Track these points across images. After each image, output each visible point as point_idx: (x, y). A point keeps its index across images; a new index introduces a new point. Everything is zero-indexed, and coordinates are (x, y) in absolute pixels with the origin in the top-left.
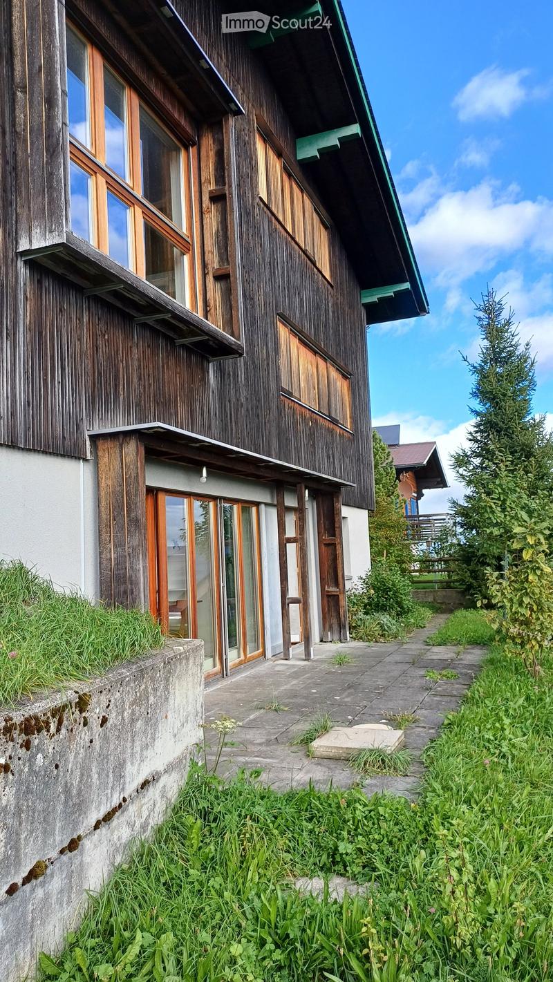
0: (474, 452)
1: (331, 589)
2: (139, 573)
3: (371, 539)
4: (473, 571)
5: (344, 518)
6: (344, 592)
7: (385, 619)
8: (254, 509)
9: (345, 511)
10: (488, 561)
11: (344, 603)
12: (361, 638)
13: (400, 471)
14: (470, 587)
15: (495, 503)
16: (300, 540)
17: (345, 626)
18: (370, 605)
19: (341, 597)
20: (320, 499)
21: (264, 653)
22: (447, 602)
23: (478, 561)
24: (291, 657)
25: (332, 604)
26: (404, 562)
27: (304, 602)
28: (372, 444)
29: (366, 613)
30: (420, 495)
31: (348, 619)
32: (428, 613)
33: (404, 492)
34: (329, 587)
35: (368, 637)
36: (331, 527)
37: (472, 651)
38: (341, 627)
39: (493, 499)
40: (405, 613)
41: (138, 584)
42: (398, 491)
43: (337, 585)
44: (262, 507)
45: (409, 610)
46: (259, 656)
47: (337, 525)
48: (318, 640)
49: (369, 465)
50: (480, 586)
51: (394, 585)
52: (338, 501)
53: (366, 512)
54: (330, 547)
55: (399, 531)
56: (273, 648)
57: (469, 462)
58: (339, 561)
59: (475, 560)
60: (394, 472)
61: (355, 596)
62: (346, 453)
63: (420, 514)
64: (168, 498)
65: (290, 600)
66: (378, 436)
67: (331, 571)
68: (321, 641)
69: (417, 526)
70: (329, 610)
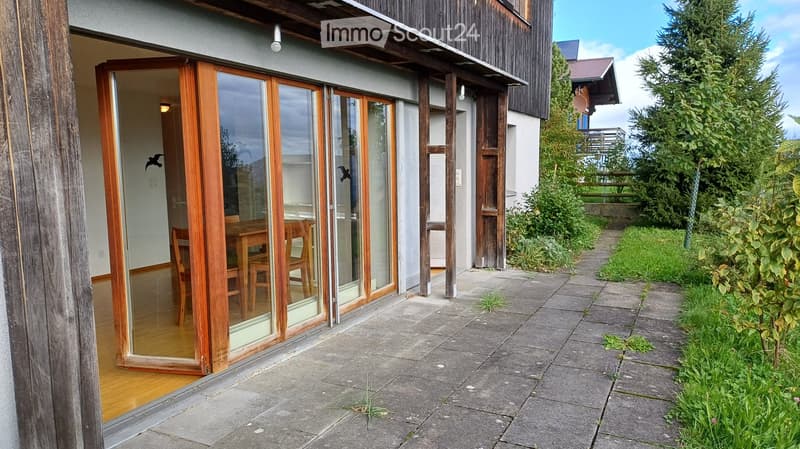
0: (664, 58)
1: (488, 209)
2: (54, 203)
3: (542, 151)
4: (650, 189)
5: (511, 126)
6: (503, 213)
7: (550, 243)
8: (389, 107)
9: (512, 118)
10: (668, 177)
11: (502, 225)
12: (520, 265)
13: (576, 85)
14: (645, 204)
15: (695, 112)
16: (448, 150)
17: (501, 253)
18: (534, 226)
19: (499, 219)
20: (482, 100)
21: (396, 287)
22: (614, 216)
23: (658, 177)
24: (429, 292)
25: (488, 225)
26: (575, 176)
27: (448, 227)
28: (551, 56)
29: (529, 236)
30: (592, 110)
31: (505, 243)
32: (597, 230)
33: (578, 105)
34: (485, 207)
35: (528, 265)
36: (492, 135)
37: (658, 293)
38: (497, 253)
39: (693, 106)
40: (574, 235)
41: (54, 225)
42: (573, 104)
43: (495, 203)
44: (401, 105)
45: (579, 233)
46: (389, 291)
47: (500, 133)
48: (469, 265)
49: (547, 66)
50: (656, 204)
51: (564, 205)
52: (504, 103)
53: (537, 122)
54: (491, 160)
55: (572, 143)
56: (409, 280)
57: (656, 70)
58: (500, 176)
59: (654, 176)
60: (570, 85)
61: (518, 216)
62: (520, 49)
63: (591, 128)
64: (223, 77)
65: (430, 226)
66: (557, 48)
67: (490, 188)
68: (474, 266)
69: (587, 140)
70: (484, 233)
